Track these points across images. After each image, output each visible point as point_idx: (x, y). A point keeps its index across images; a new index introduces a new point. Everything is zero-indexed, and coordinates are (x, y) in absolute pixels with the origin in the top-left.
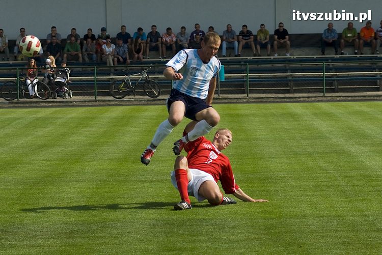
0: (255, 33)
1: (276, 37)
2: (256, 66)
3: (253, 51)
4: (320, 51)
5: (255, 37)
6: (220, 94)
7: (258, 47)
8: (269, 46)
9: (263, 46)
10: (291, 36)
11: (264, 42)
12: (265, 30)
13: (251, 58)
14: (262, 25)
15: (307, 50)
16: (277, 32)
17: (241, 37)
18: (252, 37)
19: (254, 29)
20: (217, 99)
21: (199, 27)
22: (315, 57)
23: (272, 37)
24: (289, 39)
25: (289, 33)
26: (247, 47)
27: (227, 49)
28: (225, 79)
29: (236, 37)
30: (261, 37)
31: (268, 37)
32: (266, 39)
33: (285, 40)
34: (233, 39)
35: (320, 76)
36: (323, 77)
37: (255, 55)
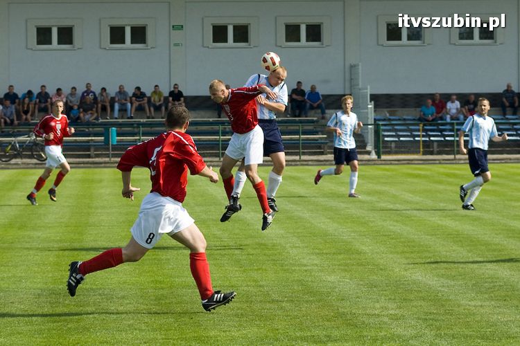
0: (148, 94)
1: (171, 99)
2: (149, 129)
3: (146, 114)
4: (216, 114)
5: (149, 99)
6: (112, 157)
7: (152, 109)
8: (163, 108)
9: (158, 108)
10: (186, 98)
11: (158, 104)
12: (160, 92)
13: (145, 120)
14: (156, 86)
15: (202, 113)
16: (172, 93)
17: (134, 99)
18: (146, 99)
19: (148, 90)
20: (108, 163)
21: (90, 86)
22: (211, 120)
23: (166, 99)
24: (185, 102)
25: (184, 94)
26: (140, 109)
27: (119, 110)
28: (117, 142)
29: (128, 99)
30: (155, 99)
31: (162, 99)
32: (160, 101)
33: (180, 102)
34: (126, 100)
35: (216, 140)
36: (219, 141)
37: (148, 118)
